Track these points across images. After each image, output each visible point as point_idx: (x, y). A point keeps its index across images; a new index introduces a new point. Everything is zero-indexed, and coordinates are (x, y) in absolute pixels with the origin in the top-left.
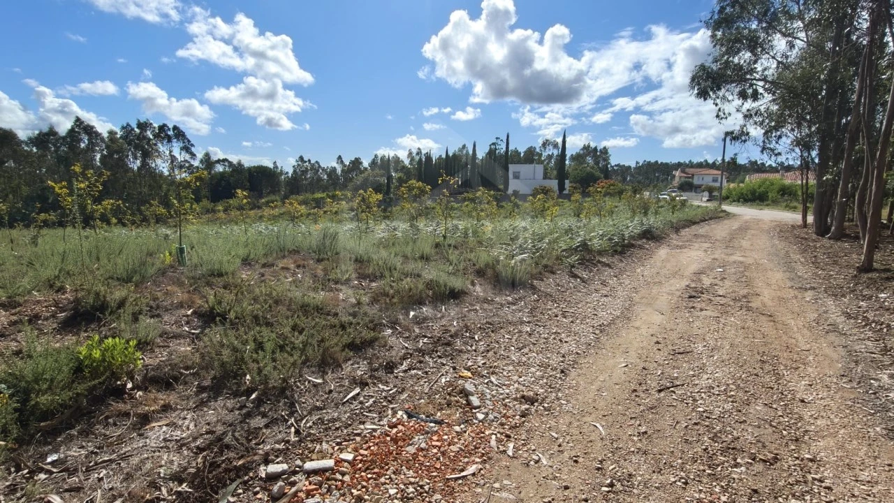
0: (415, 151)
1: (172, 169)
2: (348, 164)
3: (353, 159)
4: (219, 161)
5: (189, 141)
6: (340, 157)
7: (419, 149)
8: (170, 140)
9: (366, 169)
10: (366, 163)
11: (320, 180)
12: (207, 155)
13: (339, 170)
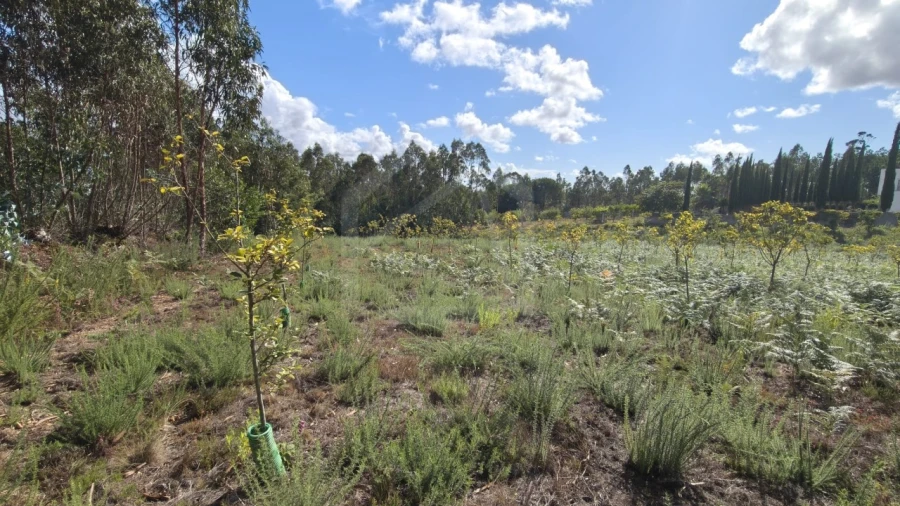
0: (723, 157)
1: (471, 182)
2: (635, 173)
3: (642, 169)
4: (509, 175)
5: (486, 157)
6: (628, 167)
7: (730, 154)
8: (473, 158)
9: (657, 179)
10: (657, 173)
11: (603, 191)
12: (499, 170)
13: (625, 182)
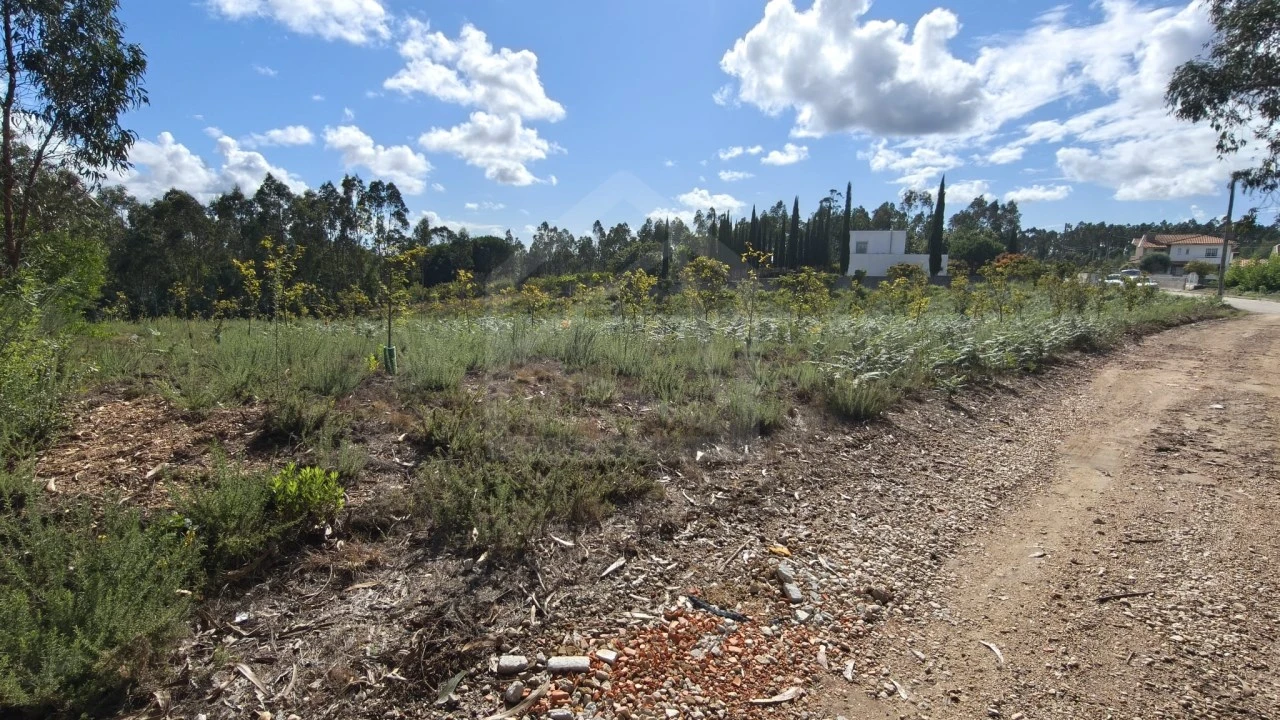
0: (705, 213)
1: (377, 241)
2: (607, 232)
3: (615, 226)
4: (435, 230)
5: (403, 205)
6: (598, 223)
7: (712, 209)
8: (381, 203)
9: (634, 239)
10: (634, 231)
11: (569, 255)
12: (425, 222)
13: (595, 242)
